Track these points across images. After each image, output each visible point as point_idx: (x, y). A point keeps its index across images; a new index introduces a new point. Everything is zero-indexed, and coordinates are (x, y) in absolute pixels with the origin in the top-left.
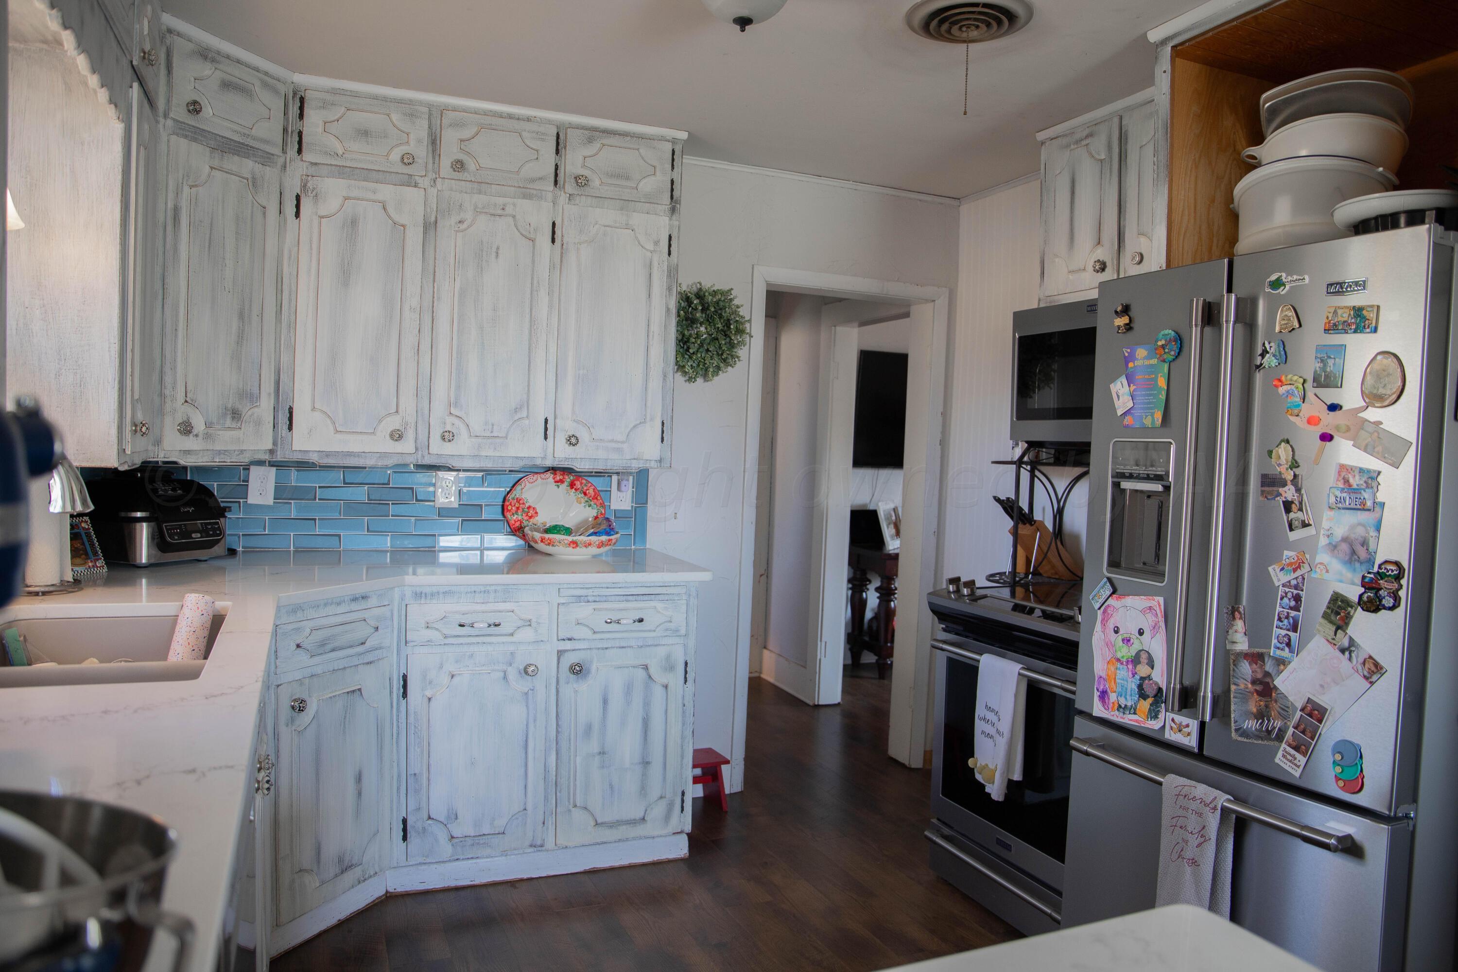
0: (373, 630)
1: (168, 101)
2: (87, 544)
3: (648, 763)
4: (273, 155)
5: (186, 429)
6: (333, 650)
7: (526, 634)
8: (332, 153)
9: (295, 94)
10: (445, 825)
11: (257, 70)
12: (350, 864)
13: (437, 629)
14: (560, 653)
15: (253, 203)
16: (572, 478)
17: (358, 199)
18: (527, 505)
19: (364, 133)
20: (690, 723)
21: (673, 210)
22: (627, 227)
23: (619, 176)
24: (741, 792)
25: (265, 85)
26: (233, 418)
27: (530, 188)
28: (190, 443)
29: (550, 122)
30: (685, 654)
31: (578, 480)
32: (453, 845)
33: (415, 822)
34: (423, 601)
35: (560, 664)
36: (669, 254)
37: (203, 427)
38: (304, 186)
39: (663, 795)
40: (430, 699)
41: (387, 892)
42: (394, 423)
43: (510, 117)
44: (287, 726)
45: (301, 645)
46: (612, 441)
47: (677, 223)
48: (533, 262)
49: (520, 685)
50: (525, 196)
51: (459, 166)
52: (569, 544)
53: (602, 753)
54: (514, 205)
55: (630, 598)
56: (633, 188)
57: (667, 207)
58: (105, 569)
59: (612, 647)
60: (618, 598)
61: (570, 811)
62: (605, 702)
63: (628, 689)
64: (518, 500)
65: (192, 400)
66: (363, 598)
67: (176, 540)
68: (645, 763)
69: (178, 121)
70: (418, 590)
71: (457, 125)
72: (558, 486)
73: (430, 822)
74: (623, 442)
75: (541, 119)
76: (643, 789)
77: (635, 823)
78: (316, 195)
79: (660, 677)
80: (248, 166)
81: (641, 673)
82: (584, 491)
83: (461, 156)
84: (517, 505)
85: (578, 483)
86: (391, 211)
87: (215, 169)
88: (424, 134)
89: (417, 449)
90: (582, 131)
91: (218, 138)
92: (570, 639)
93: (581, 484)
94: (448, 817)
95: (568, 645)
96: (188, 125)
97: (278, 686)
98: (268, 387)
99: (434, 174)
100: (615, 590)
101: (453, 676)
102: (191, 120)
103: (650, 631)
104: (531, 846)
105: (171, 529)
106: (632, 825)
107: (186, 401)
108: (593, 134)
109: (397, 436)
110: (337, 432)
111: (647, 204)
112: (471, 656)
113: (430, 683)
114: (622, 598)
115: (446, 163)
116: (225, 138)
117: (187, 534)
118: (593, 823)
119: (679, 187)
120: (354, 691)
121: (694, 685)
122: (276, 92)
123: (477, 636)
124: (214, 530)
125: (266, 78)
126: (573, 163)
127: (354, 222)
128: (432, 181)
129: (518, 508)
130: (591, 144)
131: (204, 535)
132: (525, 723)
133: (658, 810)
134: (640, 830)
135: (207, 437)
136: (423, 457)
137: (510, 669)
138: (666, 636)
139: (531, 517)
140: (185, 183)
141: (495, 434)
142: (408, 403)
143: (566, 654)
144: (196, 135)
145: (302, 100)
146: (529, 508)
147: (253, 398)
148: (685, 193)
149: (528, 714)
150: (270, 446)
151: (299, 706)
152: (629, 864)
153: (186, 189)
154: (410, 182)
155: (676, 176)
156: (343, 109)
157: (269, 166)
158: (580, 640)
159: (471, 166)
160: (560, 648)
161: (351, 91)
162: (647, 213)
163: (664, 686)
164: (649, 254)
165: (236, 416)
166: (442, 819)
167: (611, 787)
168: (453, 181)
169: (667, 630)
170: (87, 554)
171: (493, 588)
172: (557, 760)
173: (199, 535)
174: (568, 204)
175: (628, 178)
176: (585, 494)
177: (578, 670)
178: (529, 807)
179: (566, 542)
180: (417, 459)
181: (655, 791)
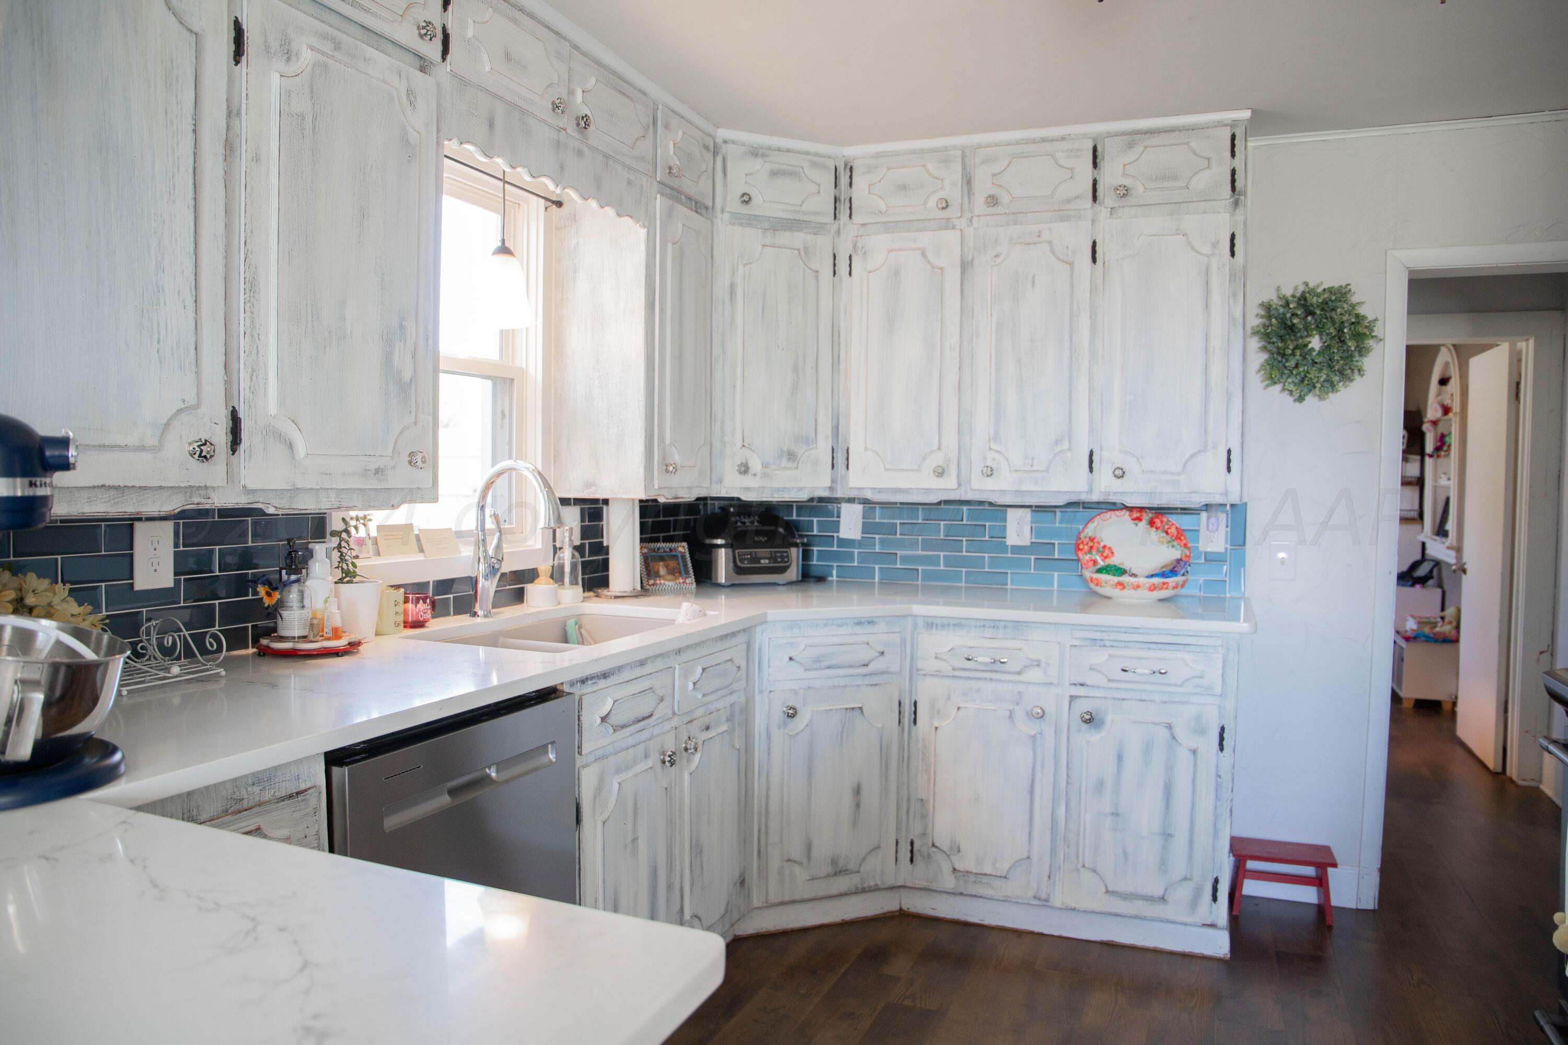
0: (877, 654)
1: (725, 198)
2: (681, 564)
3: (1170, 835)
4: (826, 224)
5: (744, 469)
6: (829, 667)
7: (1034, 675)
8: (877, 212)
9: (846, 165)
10: (948, 856)
11: (808, 153)
12: (844, 868)
13: (945, 660)
14: (1072, 698)
15: (804, 270)
16: (1150, 515)
17: (900, 250)
18: (1102, 544)
19: (903, 188)
20: (1227, 800)
21: (1236, 204)
22: (1178, 232)
23: (1164, 178)
24: (1374, 911)
25: (814, 164)
26: (789, 459)
27: (1066, 210)
28: (747, 481)
29: (1085, 136)
30: (1221, 716)
31: (1157, 517)
32: (956, 877)
33: (921, 846)
34: (934, 631)
35: (1071, 710)
36: (1233, 254)
37: (760, 467)
38: (855, 247)
39: (1189, 876)
40: (936, 728)
41: (901, 909)
42: (937, 460)
43: (1044, 140)
44: (779, 728)
45: (793, 658)
46: (1165, 472)
47: (1242, 218)
48: (1072, 286)
49: (1028, 728)
50: (1063, 219)
51: (993, 201)
52: (1116, 586)
53: (1115, 814)
54: (1050, 230)
55: (1154, 646)
56: (1183, 188)
57: (1228, 201)
58: (694, 585)
59: (1132, 699)
60: (1138, 645)
61: (1078, 870)
62: (1120, 757)
63: (1147, 748)
64: (1092, 539)
65: (749, 445)
66: (869, 623)
67: (746, 565)
68: (1167, 836)
69: (733, 213)
70: (930, 621)
71: (987, 161)
72: (1137, 525)
73: (934, 849)
74: (1179, 474)
75: (1076, 135)
76: (1163, 865)
77: (1153, 901)
78: (865, 253)
79: (1187, 740)
80: (799, 238)
81: (1163, 733)
82: (1166, 530)
83: (994, 191)
84: (1091, 544)
85: (1158, 521)
86: (930, 256)
87: (767, 246)
88: (958, 177)
89: (959, 485)
90: (1121, 137)
91: (771, 219)
92: (1082, 685)
93: (1162, 522)
94: (951, 848)
95: (1081, 691)
96: (743, 214)
97: (770, 692)
98: (825, 430)
99: (970, 213)
100: (1134, 635)
101: (959, 708)
102: (745, 210)
103: (1176, 685)
104: (1035, 897)
105: (742, 555)
106: (1149, 902)
107: (743, 446)
108: (1132, 138)
109: (940, 473)
110: (886, 469)
111: (1203, 203)
112: (978, 691)
113: (938, 712)
114: (1143, 645)
115: (979, 199)
116: (778, 218)
117: (757, 560)
118: (1104, 890)
119: (1243, 175)
120: (853, 709)
121: (1233, 755)
122: (825, 167)
123: (984, 671)
124: (782, 557)
125: (815, 159)
126: (1110, 175)
127: (897, 272)
128: (969, 220)
129: (1091, 548)
130: (1132, 149)
131: (772, 561)
132: (1031, 766)
133: (1183, 893)
134: (1156, 910)
135: (765, 475)
136: (966, 492)
137: (1017, 708)
138: (1196, 694)
139: (1106, 557)
140: (740, 263)
141: (1035, 468)
142: (950, 440)
143: (1078, 700)
144: (751, 221)
145: (851, 169)
146: (1104, 547)
147: (809, 441)
148: (1248, 182)
149: (1035, 757)
150: (828, 484)
151: (792, 714)
152: (1154, 947)
153: (741, 268)
154: (948, 225)
155: (1238, 163)
156: (885, 169)
157: (821, 234)
158: (1093, 686)
159: (1005, 198)
160: (1072, 694)
161: (892, 151)
162: (1204, 213)
163: (1191, 750)
164: (1206, 259)
165: (792, 457)
166: (945, 848)
167: (1125, 854)
168: (989, 217)
169: (1197, 686)
170: (680, 573)
171: (1003, 623)
172: (1066, 812)
173: (767, 561)
174: (1110, 218)
175: (1175, 178)
176: (1167, 533)
177: (1090, 720)
178: (1035, 856)
179: (1112, 583)
180: (961, 495)
181: (1179, 869)
